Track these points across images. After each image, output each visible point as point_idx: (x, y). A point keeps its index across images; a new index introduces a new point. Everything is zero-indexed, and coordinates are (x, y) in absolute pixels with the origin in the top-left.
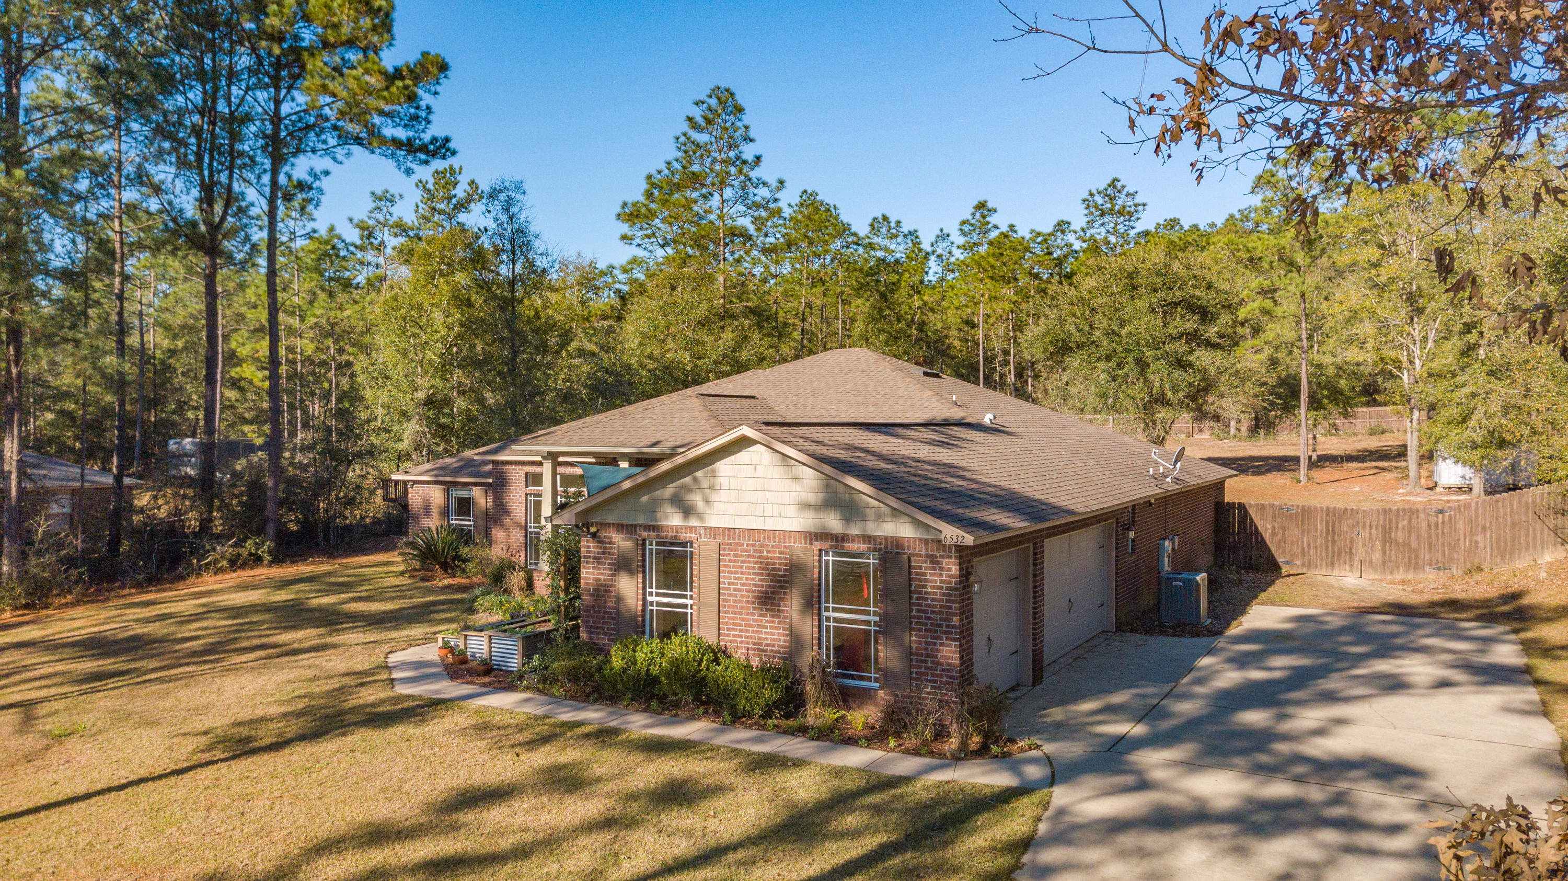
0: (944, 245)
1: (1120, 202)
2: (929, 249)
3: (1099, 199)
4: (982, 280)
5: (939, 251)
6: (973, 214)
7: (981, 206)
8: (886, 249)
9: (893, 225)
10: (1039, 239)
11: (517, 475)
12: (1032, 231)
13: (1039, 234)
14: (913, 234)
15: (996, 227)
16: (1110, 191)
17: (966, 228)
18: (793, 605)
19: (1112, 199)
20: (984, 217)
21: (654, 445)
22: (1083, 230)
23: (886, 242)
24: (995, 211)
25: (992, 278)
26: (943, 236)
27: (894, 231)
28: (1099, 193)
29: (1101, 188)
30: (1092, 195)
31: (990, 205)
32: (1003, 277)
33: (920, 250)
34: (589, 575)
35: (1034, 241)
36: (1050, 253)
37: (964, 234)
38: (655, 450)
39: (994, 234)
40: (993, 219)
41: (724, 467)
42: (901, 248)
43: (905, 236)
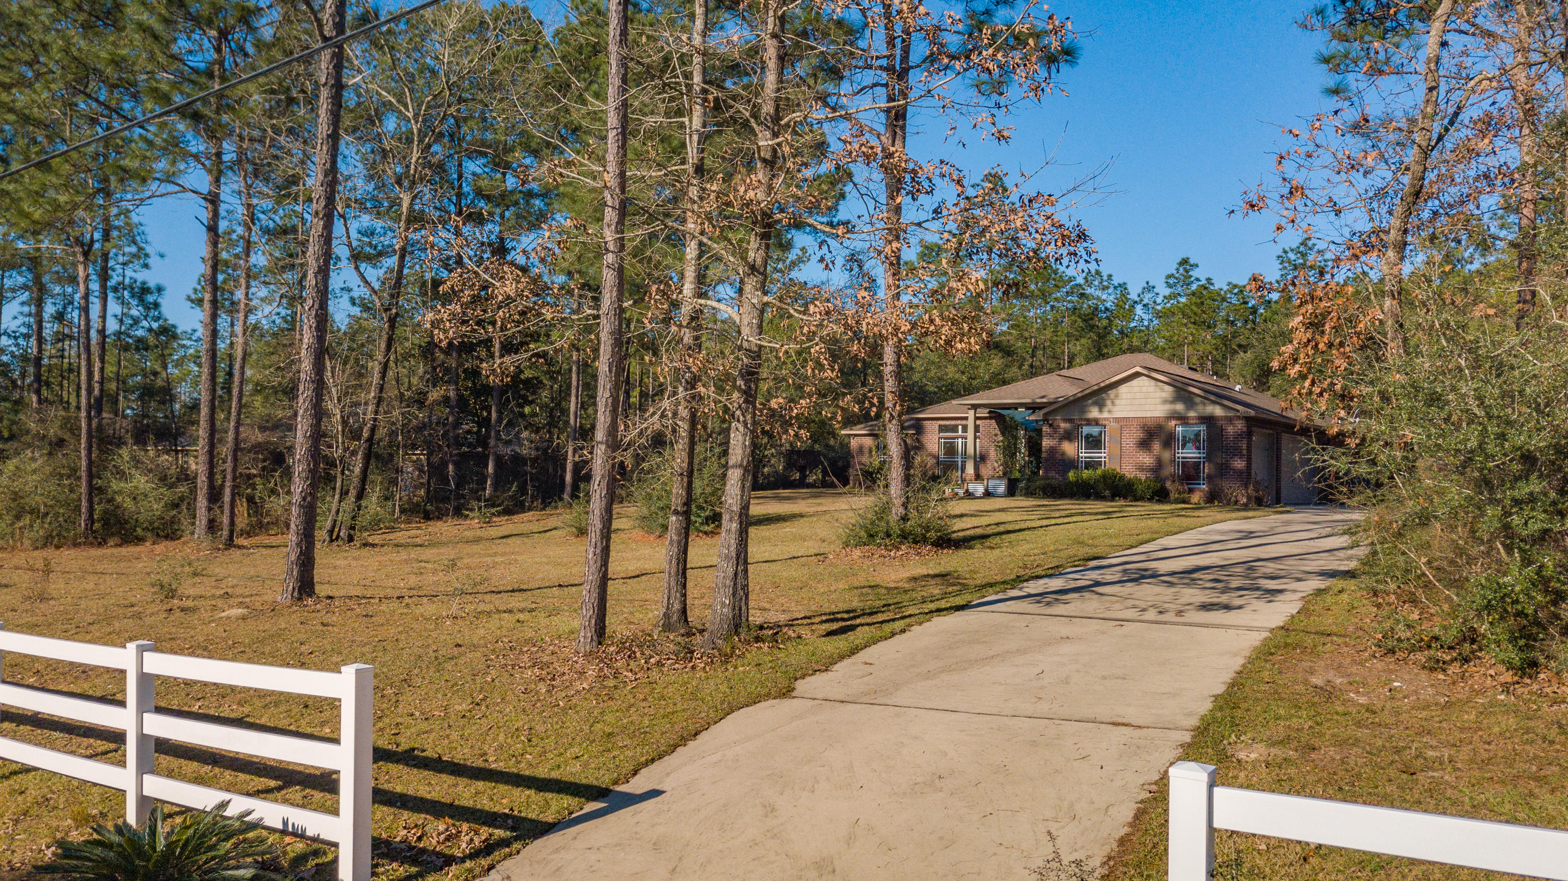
0: (1150, 295)
1: (1311, 258)
2: (1137, 299)
3: (1292, 256)
4: (1185, 325)
5: (1146, 301)
6: (1177, 269)
7: (1184, 262)
8: (1098, 298)
9: (1105, 278)
10: (1236, 291)
11: (932, 428)
12: (1229, 284)
13: (1235, 286)
14: (1123, 286)
15: (1198, 280)
16: (1302, 249)
17: (1171, 281)
18: (1157, 446)
19: (1304, 255)
20: (1187, 271)
21: (1043, 397)
22: (1277, 282)
23: (1098, 293)
24: (1197, 266)
25: (1194, 323)
26: (1149, 288)
27: (1105, 283)
28: (1292, 250)
29: (1294, 246)
30: (1285, 252)
31: (1192, 261)
32: (1204, 322)
33: (1128, 299)
34: (1046, 443)
35: (1231, 292)
36: (1246, 303)
37: (1169, 286)
38: (1044, 400)
39: (1194, 287)
40: (1195, 273)
41: (1123, 389)
42: (1112, 298)
43: (1115, 288)
